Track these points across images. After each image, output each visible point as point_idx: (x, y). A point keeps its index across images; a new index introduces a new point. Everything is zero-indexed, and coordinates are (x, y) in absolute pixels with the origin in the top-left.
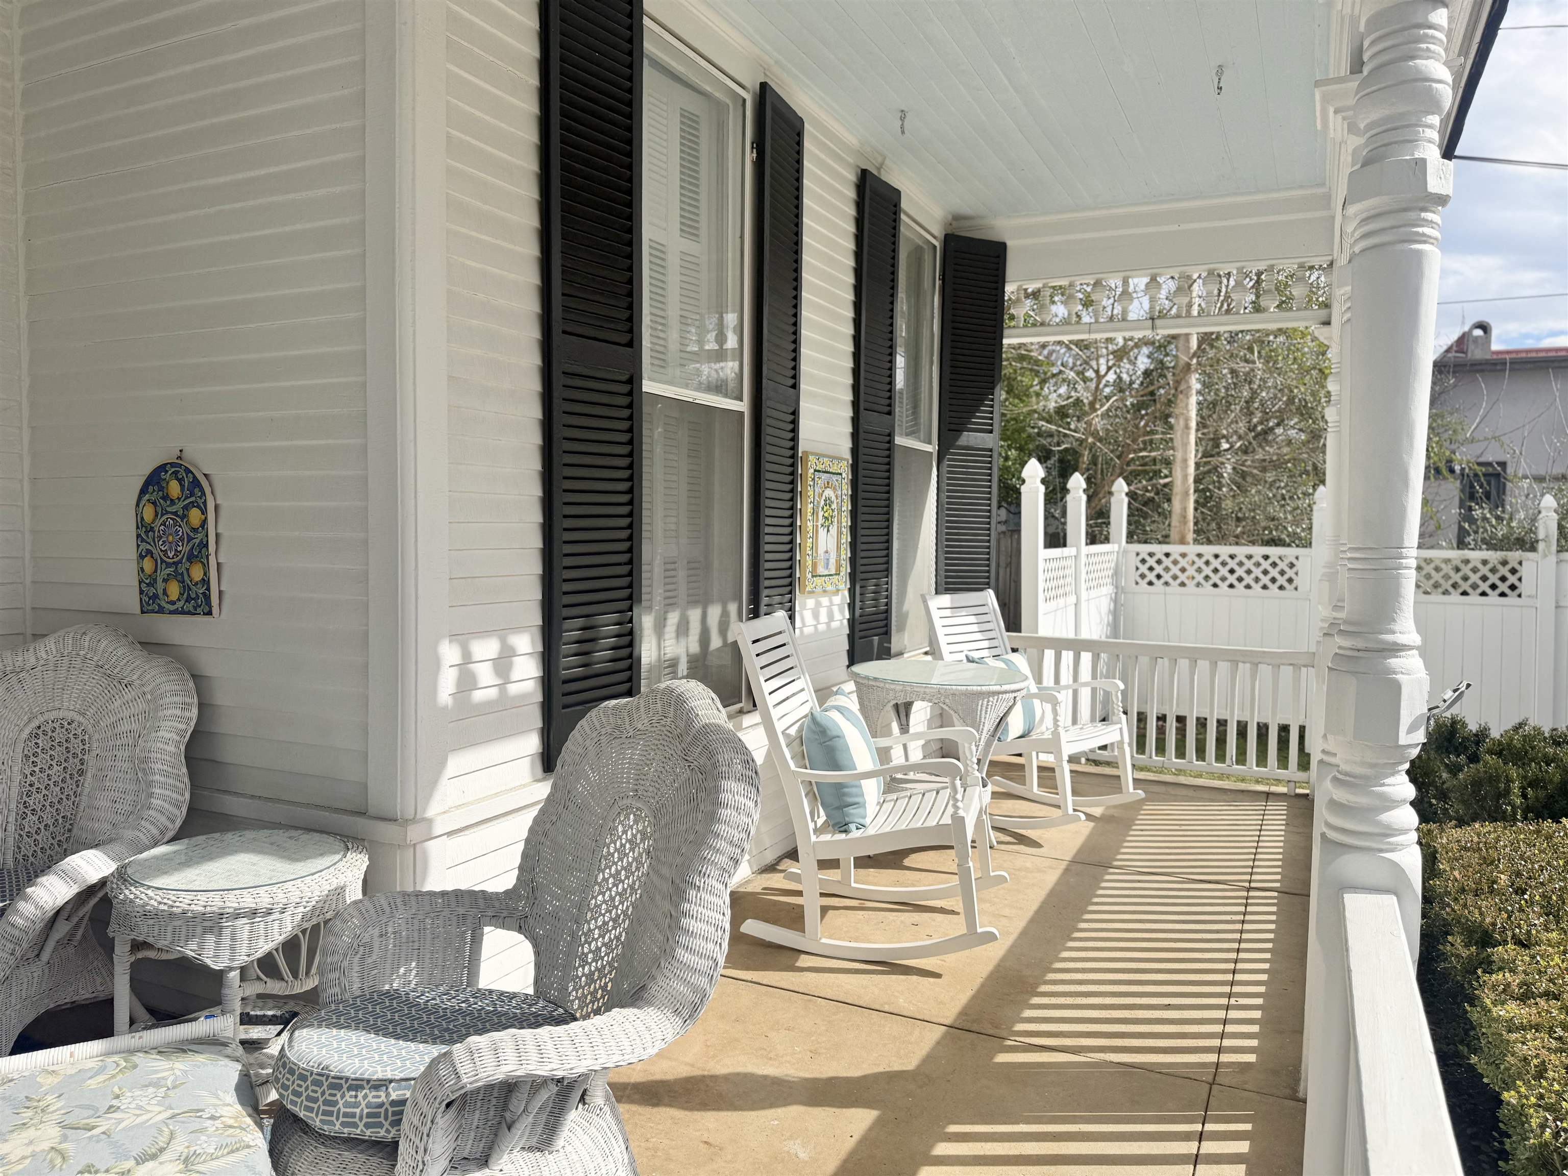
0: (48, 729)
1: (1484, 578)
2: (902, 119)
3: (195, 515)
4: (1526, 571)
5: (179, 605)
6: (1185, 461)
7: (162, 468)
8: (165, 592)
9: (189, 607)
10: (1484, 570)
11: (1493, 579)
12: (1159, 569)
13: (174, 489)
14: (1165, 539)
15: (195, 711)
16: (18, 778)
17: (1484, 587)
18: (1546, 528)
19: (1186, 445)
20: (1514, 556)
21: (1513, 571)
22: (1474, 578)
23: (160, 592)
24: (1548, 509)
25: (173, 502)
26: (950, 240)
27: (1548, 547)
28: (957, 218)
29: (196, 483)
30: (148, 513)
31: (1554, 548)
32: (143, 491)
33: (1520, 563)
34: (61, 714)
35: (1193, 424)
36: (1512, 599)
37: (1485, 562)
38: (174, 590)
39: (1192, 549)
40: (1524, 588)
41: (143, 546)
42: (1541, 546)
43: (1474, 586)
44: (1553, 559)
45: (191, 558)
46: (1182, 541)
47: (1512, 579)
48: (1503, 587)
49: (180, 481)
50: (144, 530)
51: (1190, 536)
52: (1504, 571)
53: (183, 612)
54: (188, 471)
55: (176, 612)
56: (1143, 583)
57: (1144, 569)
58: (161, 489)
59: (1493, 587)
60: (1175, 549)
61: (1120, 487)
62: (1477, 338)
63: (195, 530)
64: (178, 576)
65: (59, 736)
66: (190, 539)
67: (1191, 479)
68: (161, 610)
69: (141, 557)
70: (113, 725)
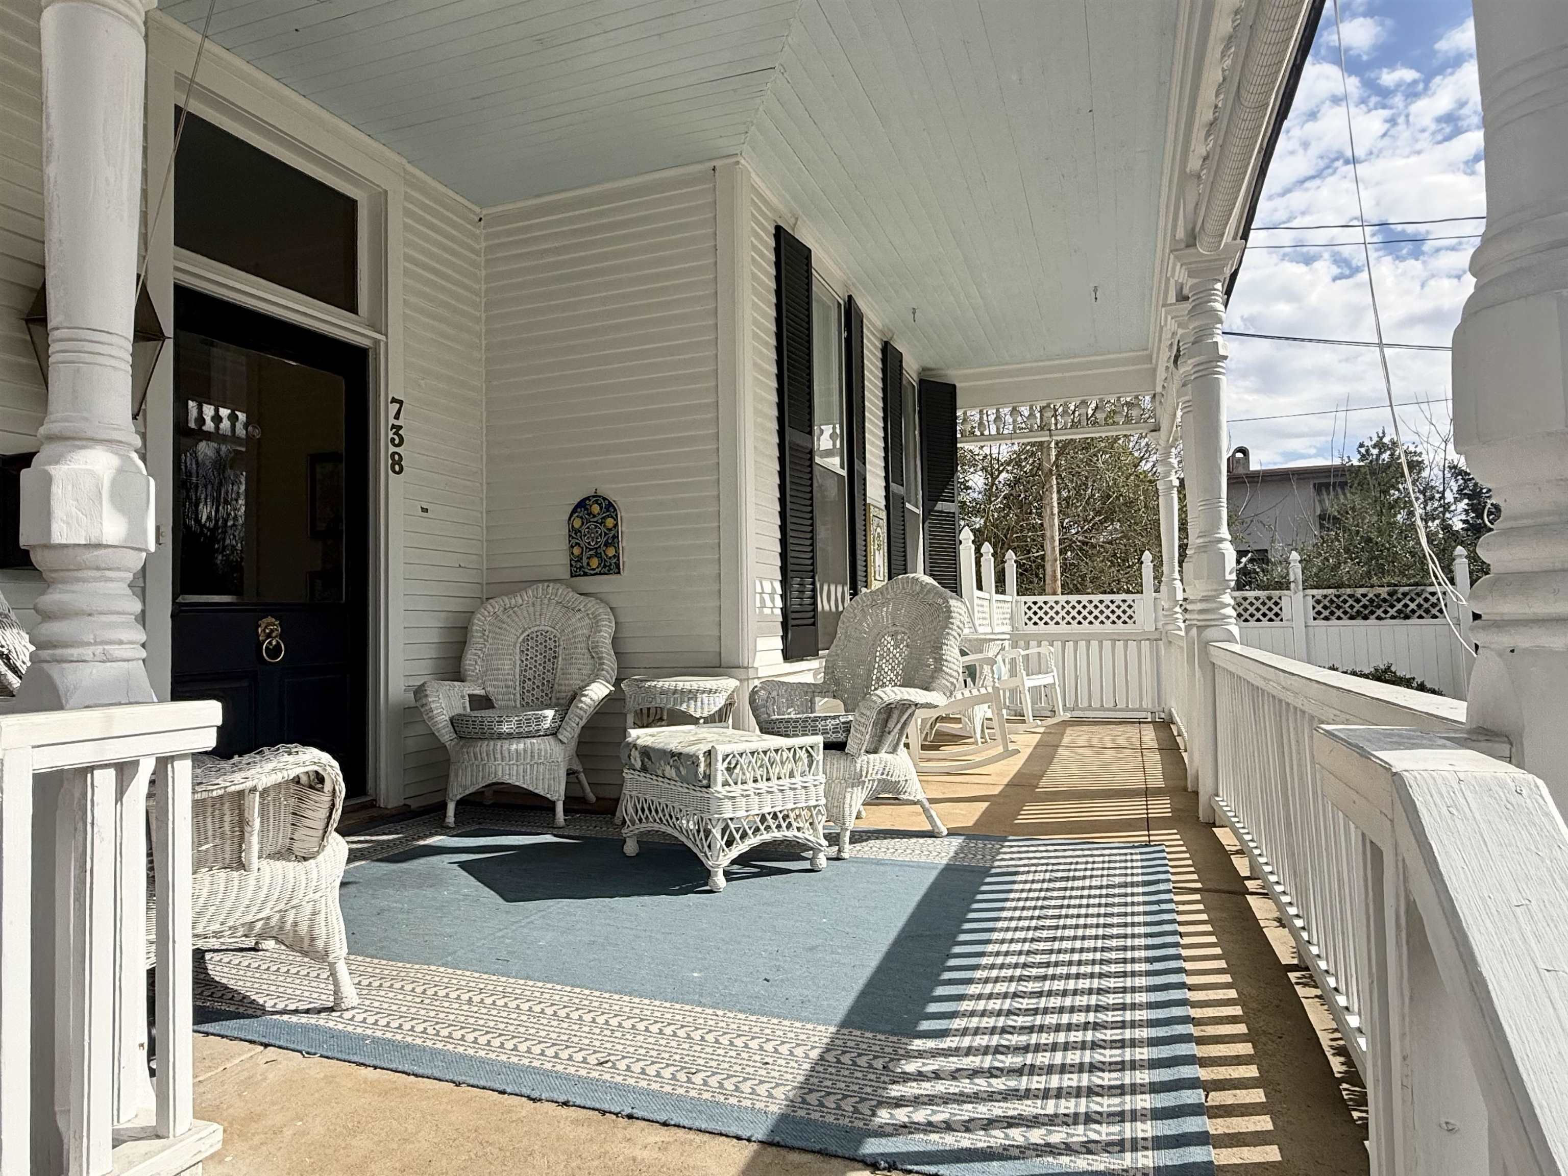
0: (534, 635)
1: (1258, 610)
2: (914, 313)
3: (610, 522)
4: (1284, 603)
5: (598, 570)
6: (1053, 537)
7: (588, 498)
8: (588, 564)
9: (606, 570)
10: (1257, 604)
11: (1264, 609)
12: (1041, 613)
13: (596, 509)
14: (1042, 592)
15: (613, 625)
16: (518, 662)
17: (1258, 615)
18: (1295, 574)
19: (1052, 526)
20: (1275, 594)
21: (1276, 604)
22: (1252, 610)
23: (585, 564)
24: (1295, 561)
25: (594, 516)
26: (921, 382)
27: (1297, 586)
28: (925, 369)
29: (610, 504)
30: (577, 523)
31: (1301, 587)
32: (574, 511)
33: (1280, 598)
34: (541, 628)
35: (1056, 511)
36: (1277, 623)
37: (1257, 599)
38: (595, 562)
39: (1062, 599)
40: (1284, 615)
41: (573, 541)
42: (1292, 586)
43: (1252, 615)
44: (1301, 594)
45: (607, 545)
46: (1055, 593)
47: (1276, 609)
48: (1271, 615)
49: (600, 505)
50: (574, 533)
51: (1059, 590)
52: (1270, 604)
53: (600, 574)
54: (605, 499)
55: (596, 574)
56: (1030, 623)
57: (1030, 613)
58: (586, 509)
59: (1264, 615)
60: (1051, 599)
61: (1010, 555)
62: (1239, 459)
63: (610, 530)
64: (598, 555)
65: (540, 639)
66: (606, 534)
67: (1057, 552)
68: (585, 574)
69: (572, 547)
70: (572, 632)
